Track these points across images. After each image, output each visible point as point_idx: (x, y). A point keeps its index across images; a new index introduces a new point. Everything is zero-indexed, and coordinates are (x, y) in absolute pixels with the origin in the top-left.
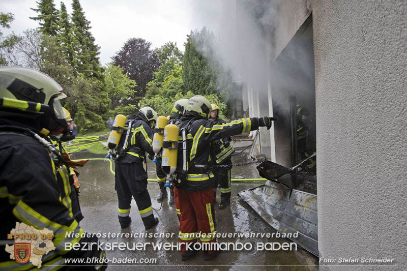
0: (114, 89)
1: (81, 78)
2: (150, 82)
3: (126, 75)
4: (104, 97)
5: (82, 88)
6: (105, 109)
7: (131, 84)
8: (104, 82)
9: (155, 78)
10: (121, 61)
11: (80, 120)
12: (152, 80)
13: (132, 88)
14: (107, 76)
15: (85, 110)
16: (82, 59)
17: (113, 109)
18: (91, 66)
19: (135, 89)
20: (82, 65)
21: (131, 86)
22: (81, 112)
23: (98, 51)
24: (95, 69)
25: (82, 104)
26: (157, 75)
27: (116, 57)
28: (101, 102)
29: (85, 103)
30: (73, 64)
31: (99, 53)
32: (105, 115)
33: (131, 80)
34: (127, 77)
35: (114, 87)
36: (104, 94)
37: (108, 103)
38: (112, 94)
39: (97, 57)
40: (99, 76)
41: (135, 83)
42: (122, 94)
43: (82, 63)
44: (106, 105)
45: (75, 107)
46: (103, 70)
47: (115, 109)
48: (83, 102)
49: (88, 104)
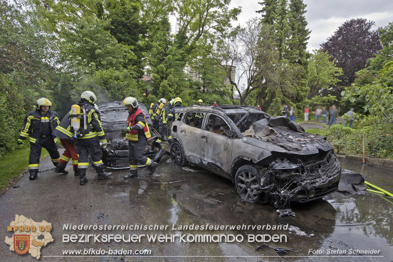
0: (316, 77)
1: (285, 65)
2: (361, 70)
3: (333, 62)
4: (303, 85)
5: (283, 74)
6: (302, 97)
7: (336, 73)
8: (306, 68)
9: (369, 65)
10: (330, 47)
11: (275, 106)
12: (364, 67)
13: (336, 77)
14: (312, 63)
15: (281, 96)
16: (290, 45)
17: (310, 99)
18: (298, 52)
19: (340, 78)
20: (289, 51)
21: (336, 75)
22: (278, 98)
23: (308, 36)
24: (301, 55)
25: (280, 90)
26: (373, 61)
27: (326, 43)
28: (299, 90)
29: (283, 90)
30: (280, 50)
31: (308, 38)
32: (300, 103)
33: (337, 68)
34: (333, 64)
35: (316, 75)
36: (303, 82)
37: (306, 91)
38: (312, 83)
39: (305, 42)
40: (303, 63)
41: (342, 71)
42: (324, 83)
43: (289, 49)
44: (303, 94)
45: (274, 93)
46: (308, 56)
47: (313, 98)
48: (282, 88)
49: (286, 91)
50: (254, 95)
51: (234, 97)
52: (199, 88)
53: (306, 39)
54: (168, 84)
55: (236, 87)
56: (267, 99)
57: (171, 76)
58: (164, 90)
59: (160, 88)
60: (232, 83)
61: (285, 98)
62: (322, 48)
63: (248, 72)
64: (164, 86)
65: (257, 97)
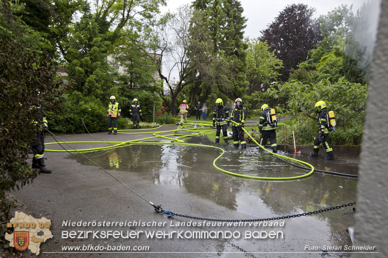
0: (255, 70)
1: (220, 57)
2: (303, 63)
3: (273, 53)
4: (241, 79)
5: (218, 68)
6: (240, 93)
7: (277, 65)
8: (244, 60)
9: (310, 57)
10: (271, 35)
11: (211, 103)
12: (305, 60)
13: (277, 70)
15: (218, 91)
16: (226, 34)
17: (250, 95)
18: (233, 42)
19: (280, 71)
20: (225, 41)
21: (276, 68)
22: (214, 94)
23: (244, 25)
24: (237, 46)
25: (216, 85)
26: (314, 53)
27: (267, 30)
28: (237, 85)
29: (220, 85)
30: (215, 40)
31: (245, 27)
33: (277, 60)
34: (274, 55)
35: (255, 67)
36: (241, 76)
37: (244, 86)
38: (252, 76)
39: (241, 31)
40: (240, 54)
41: (282, 63)
42: (265, 78)
43: (225, 39)
44: (241, 89)
45: (210, 88)
46: (245, 47)
47: (252, 94)
48: (218, 83)
49: (222, 86)
50: (187, 90)
51: (164, 93)
52: (126, 83)
53: (243, 28)
54: (95, 79)
55: (167, 82)
56: (201, 95)
57: (98, 70)
58: (90, 86)
59: (86, 83)
60: (162, 77)
61: (221, 93)
62: (263, 35)
63: (180, 65)
64: (90, 82)
65: (190, 93)
